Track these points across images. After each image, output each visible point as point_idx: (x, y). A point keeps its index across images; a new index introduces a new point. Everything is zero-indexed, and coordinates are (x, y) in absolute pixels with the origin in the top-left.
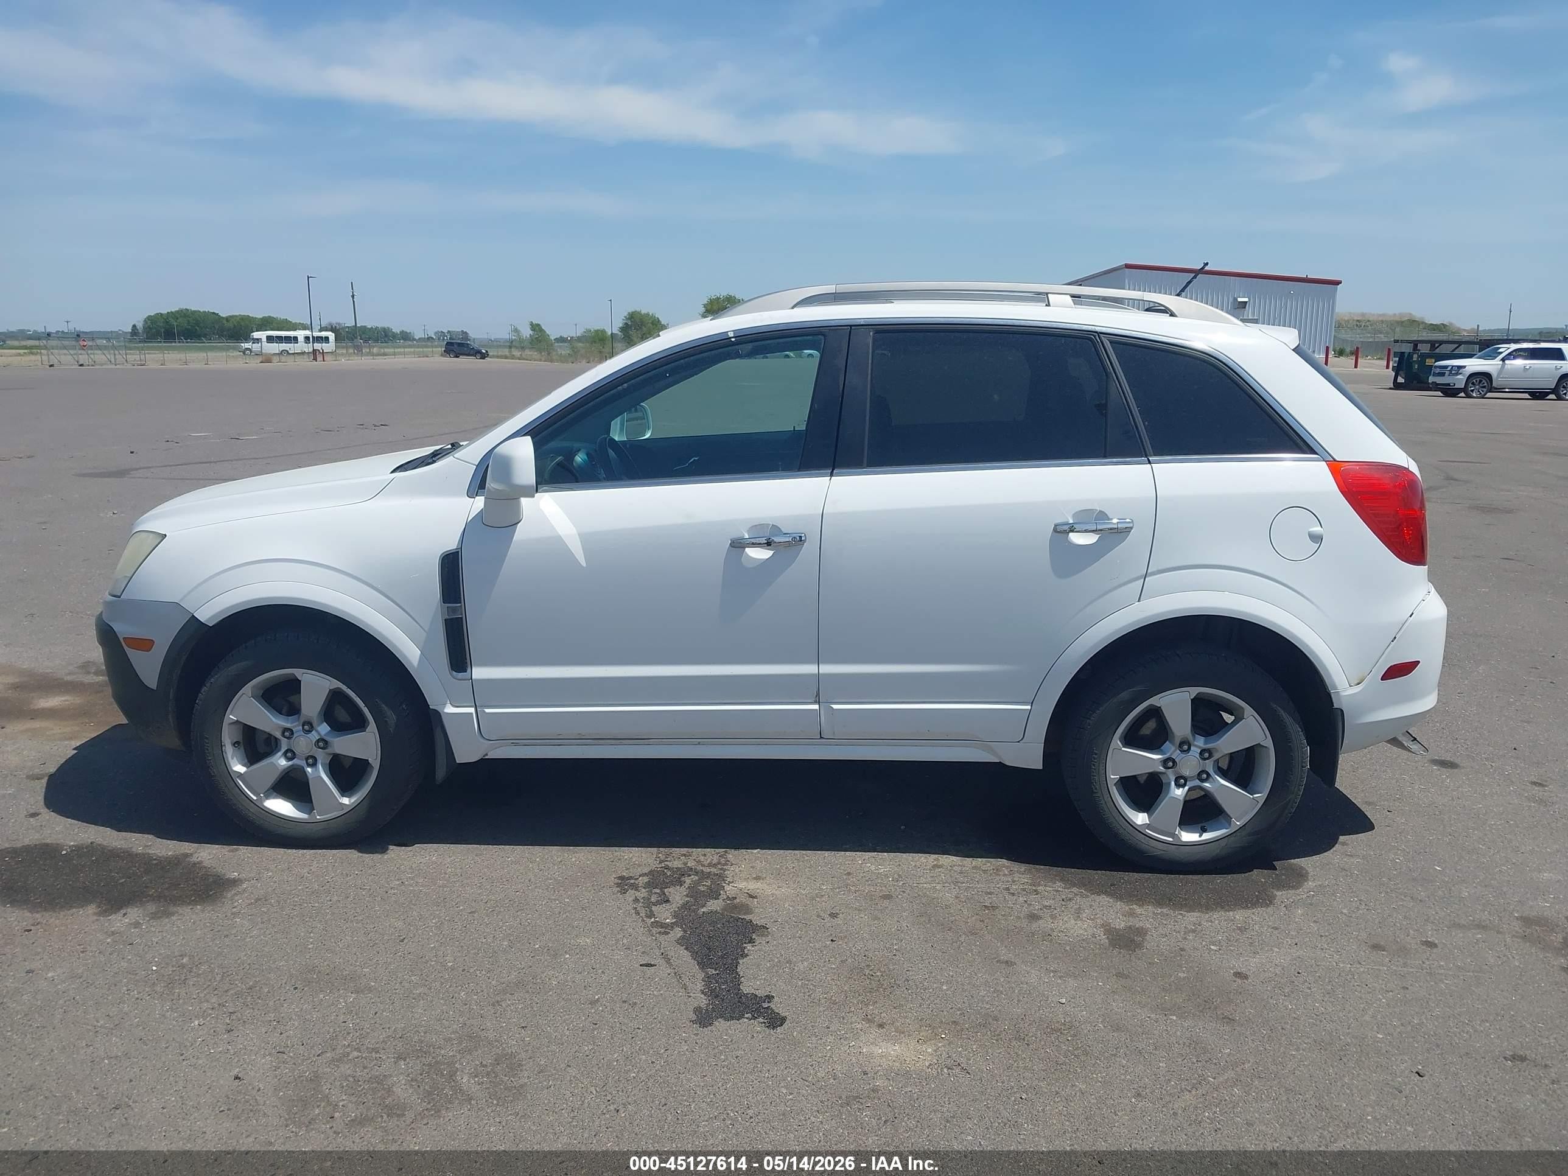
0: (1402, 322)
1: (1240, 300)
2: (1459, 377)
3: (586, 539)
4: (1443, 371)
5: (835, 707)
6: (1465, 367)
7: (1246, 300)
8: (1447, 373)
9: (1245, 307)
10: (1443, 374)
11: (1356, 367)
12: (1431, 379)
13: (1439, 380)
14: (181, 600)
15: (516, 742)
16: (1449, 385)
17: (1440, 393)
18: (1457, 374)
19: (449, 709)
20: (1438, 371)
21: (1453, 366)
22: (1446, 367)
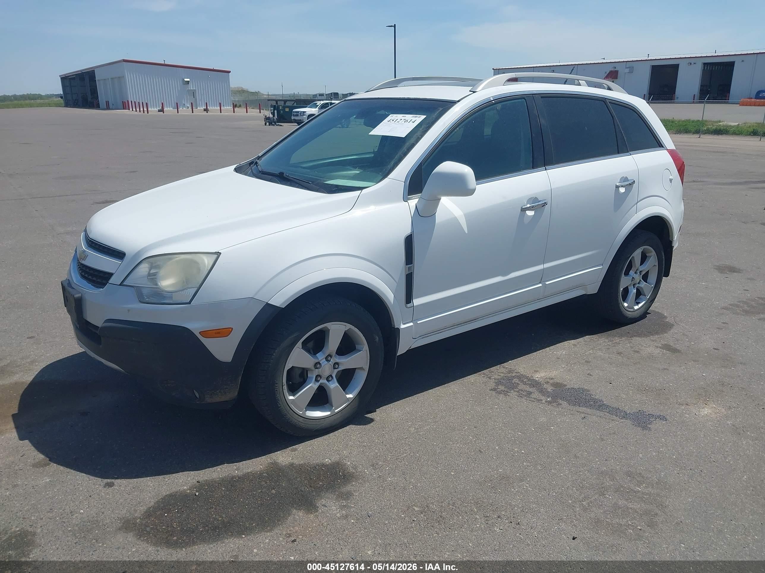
0: (239, 91)
1: (186, 80)
2: (304, 116)
3: (467, 216)
4: (297, 113)
5: (547, 283)
6: (306, 112)
7: (188, 80)
8: (299, 115)
9: (189, 84)
10: (298, 115)
11: (247, 112)
12: (293, 118)
13: (296, 118)
14: (256, 294)
15: (423, 336)
16: (301, 120)
17: (296, 124)
18: (304, 115)
19: (403, 326)
20: (295, 114)
21: (301, 112)
22: (299, 112)
